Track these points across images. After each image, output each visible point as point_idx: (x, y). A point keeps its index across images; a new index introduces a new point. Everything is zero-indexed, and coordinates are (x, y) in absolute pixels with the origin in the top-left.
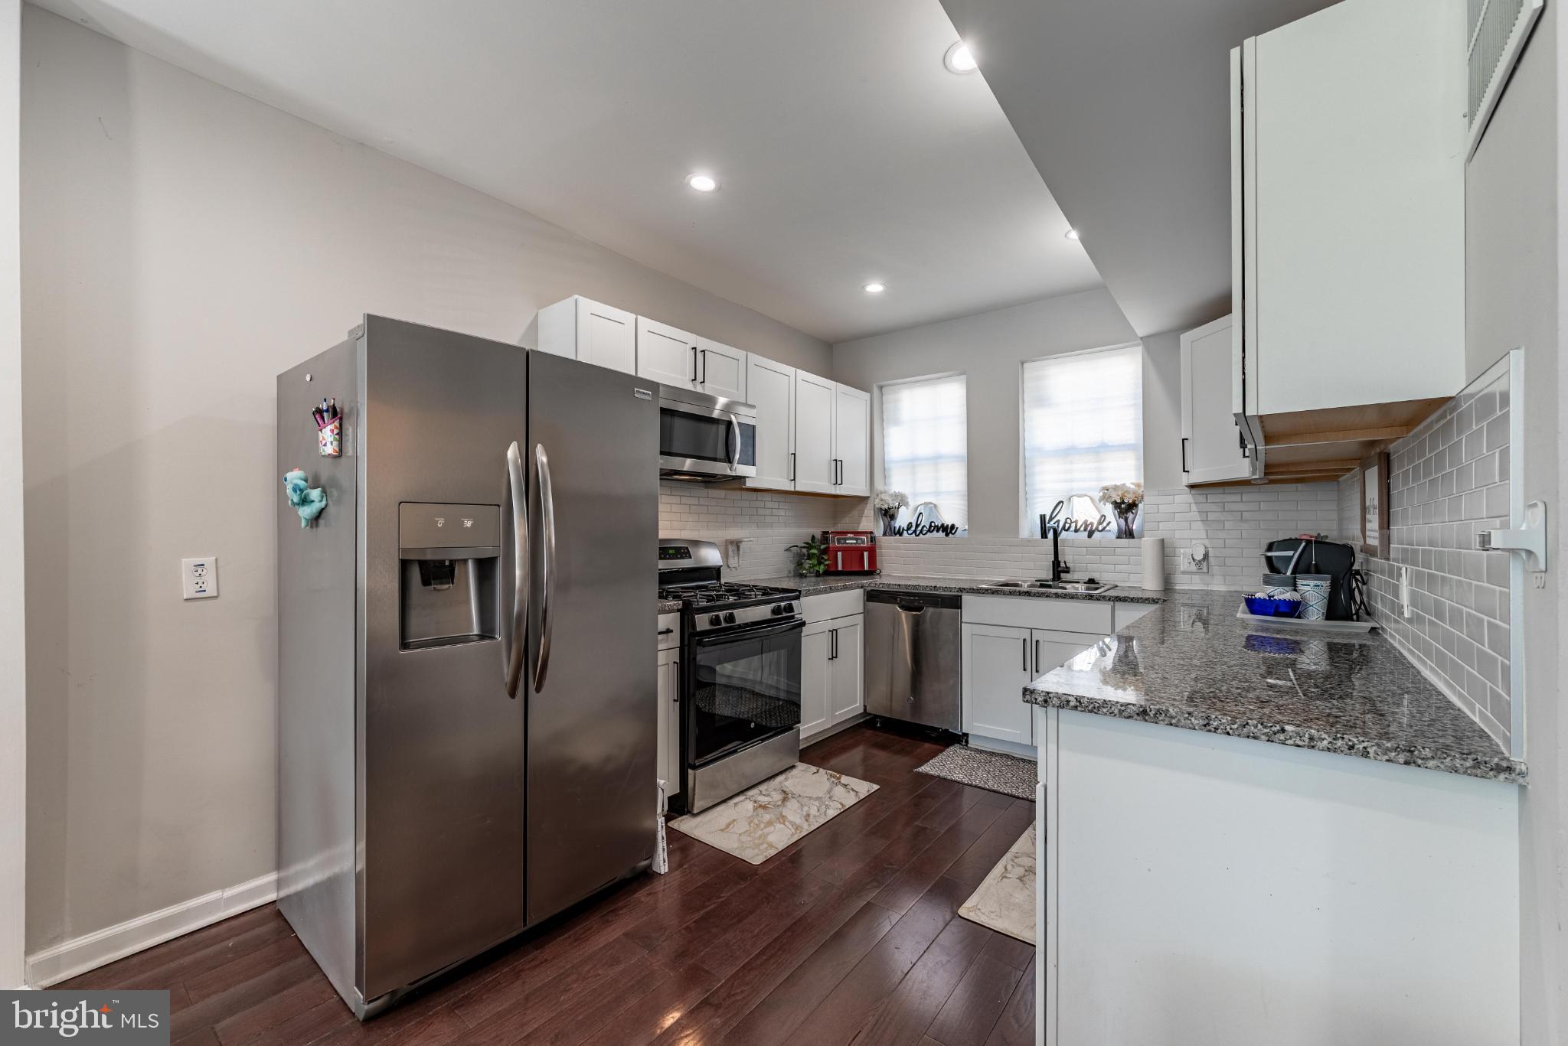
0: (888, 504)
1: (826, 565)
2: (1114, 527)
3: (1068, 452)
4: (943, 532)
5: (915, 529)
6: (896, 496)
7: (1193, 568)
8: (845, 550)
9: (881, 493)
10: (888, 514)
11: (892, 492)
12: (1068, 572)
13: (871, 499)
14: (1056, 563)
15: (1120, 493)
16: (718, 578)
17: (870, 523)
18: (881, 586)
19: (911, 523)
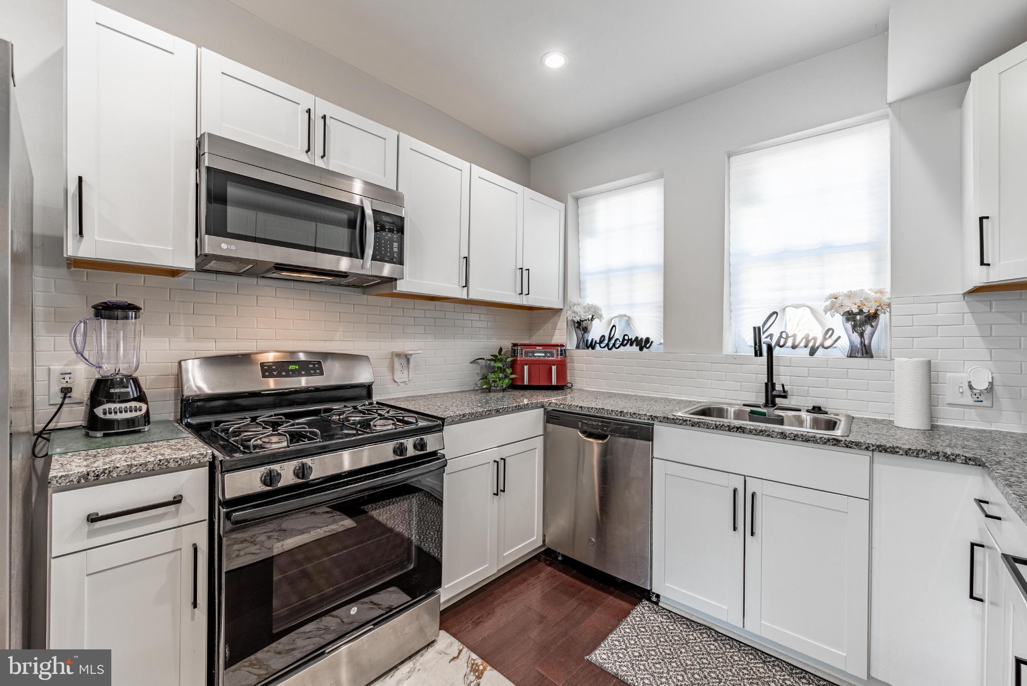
0: (580, 316)
1: (511, 379)
2: (844, 344)
3: (782, 257)
4: (637, 346)
5: (608, 342)
6: (589, 308)
7: (971, 400)
8: (531, 364)
9: (575, 305)
10: (581, 326)
11: (585, 304)
12: (785, 397)
13: (564, 312)
14: (770, 385)
15: (858, 301)
16: (369, 395)
17: (563, 335)
18: (562, 406)
19: (603, 336)
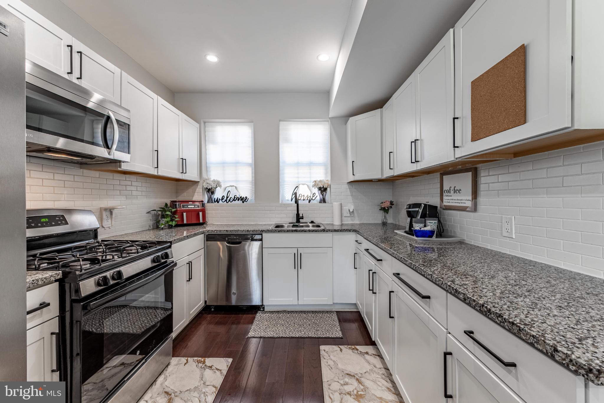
0: (211, 186)
1: (176, 221)
2: (318, 198)
3: (298, 165)
4: (241, 200)
5: (227, 199)
6: (214, 181)
7: (349, 215)
8: (188, 211)
9: (206, 180)
10: (210, 191)
11: (212, 179)
12: (303, 218)
13: (201, 183)
14: (298, 214)
15: (323, 184)
16: (96, 237)
17: (199, 195)
18: (215, 232)
19: (224, 196)
